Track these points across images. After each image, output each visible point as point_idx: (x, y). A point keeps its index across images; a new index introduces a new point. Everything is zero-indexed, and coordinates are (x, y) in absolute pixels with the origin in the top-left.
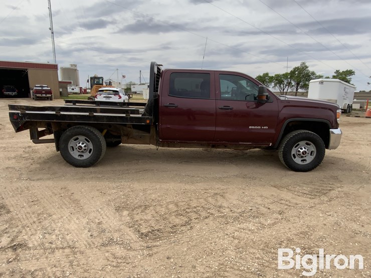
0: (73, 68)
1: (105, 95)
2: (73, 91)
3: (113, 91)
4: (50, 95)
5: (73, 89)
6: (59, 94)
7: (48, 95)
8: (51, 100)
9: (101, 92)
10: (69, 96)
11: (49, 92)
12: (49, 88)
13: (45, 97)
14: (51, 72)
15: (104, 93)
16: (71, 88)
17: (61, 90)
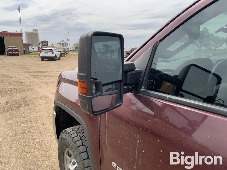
0: (35, 32)
1: (45, 52)
2: (33, 50)
3: (50, 49)
4: (17, 53)
5: (34, 49)
6: (23, 52)
7: (16, 53)
8: (18, 55)
9: (43, 50)
10: (30, 53)
11: (17, 51)
12: (17, 49)
13: (15, 54)
14: (18, 38)
15: (45, 50)
16: (32, 48)
17: (24, 49)
